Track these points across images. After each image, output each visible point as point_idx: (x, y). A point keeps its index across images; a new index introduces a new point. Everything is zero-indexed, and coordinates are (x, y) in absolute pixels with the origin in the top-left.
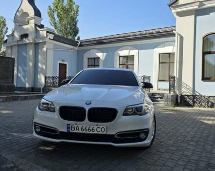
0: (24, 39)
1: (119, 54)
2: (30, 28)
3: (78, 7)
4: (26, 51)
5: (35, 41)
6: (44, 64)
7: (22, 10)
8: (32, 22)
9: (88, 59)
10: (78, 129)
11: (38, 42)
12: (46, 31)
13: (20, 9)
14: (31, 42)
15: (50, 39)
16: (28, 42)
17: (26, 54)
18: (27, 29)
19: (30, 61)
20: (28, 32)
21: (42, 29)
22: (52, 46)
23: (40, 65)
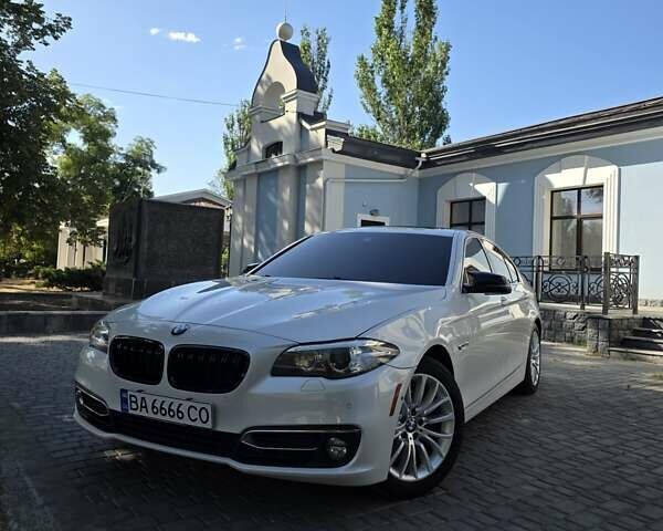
0: (273, 156)
1: (549, 183)
2: (286, 124)
3: (448, 47)
4: (277, 189)
5: (297, 161)
6: (319, 225)
7: (268, 77)
8: (292, 107)
9: (452, 203)
10: (146, 407)
11: (303, 161)
12: (324, 130)
13: (264, 77)
14: (287, 163)
15: (333, 151)
16: (280, 165)
17: (276, 197)
18: (280, 128)
19: (285, 218)
20: (281, 138)
21: (314, 126)
22: (341, 172)
23: (308, 228)
